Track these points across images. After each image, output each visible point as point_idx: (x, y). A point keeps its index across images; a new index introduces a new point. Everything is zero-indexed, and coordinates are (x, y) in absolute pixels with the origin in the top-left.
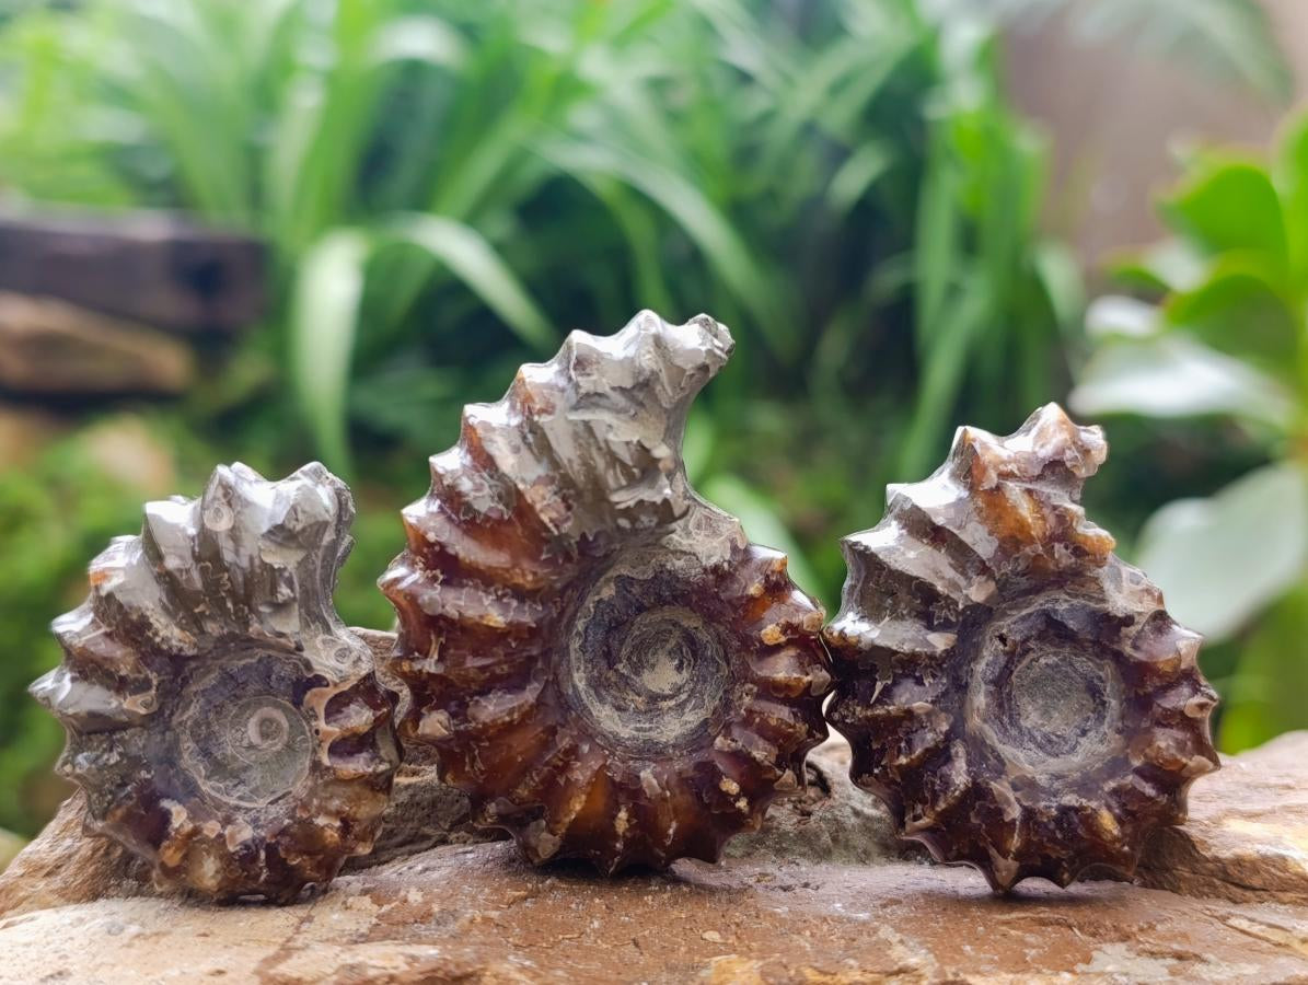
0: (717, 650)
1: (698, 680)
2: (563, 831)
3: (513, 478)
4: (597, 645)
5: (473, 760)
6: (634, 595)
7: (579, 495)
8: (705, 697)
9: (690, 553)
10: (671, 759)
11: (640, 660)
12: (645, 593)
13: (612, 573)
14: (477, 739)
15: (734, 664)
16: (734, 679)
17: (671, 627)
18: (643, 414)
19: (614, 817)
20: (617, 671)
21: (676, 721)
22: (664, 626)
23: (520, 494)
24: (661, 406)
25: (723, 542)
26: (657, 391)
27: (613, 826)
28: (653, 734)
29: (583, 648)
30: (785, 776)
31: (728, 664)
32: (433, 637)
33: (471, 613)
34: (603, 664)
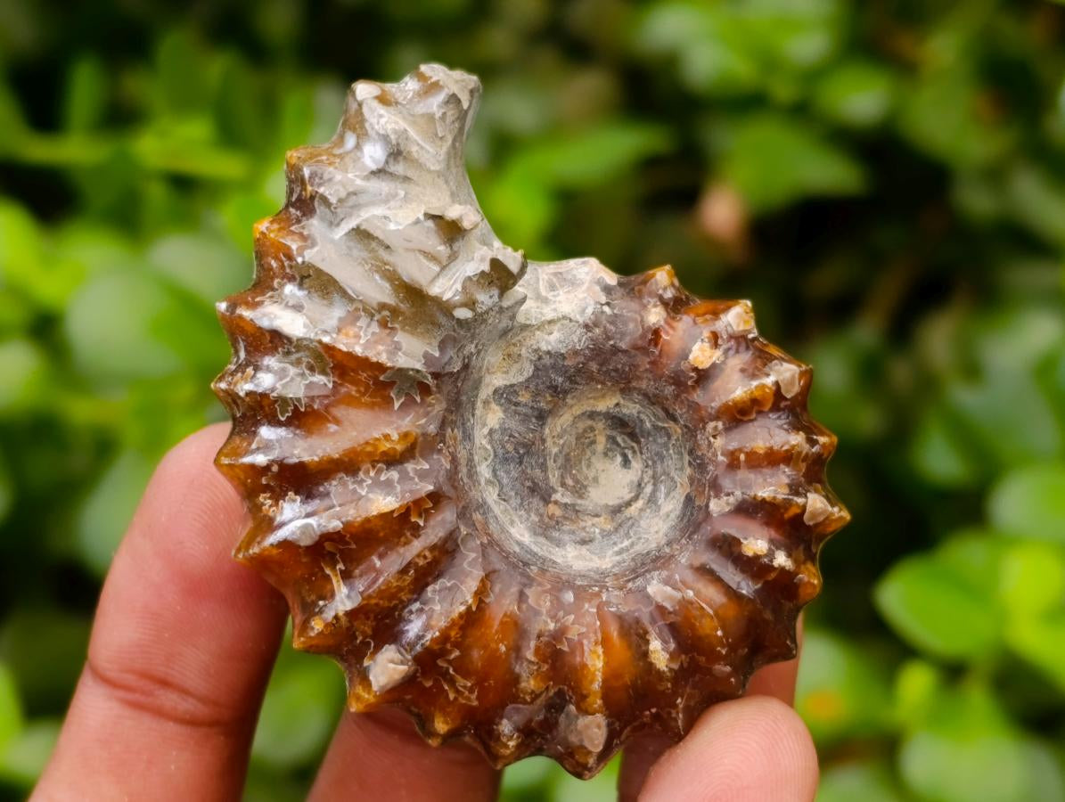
0: (654, 415)
1: (654, 462)
2: (599, 702)
3: (312, 336)
4: (518, 485)
5: (452, 682)
6: (525, 405)
7: (395, 312)
8: (672, 474)
9: (559, 319)
10: (673, 556)
11: (577, 481)
12: (537, 394)
13: (485, 392)
14: (443, 653)
15: (681, 415)
16: (691, 432)
17: (590, 423)
18: (414, 190)
19: (646, 654)
20: (556, 502)
21: (656, 520)
22: (581, 426)
23: (329, 349)
24: (429, 171)
25: (589, 289)
26: (415, 155)
27: (651, 664)
28: (639, 548)
29: (503, 497)
30: (810, 502)
31: (675, 420)
32: (328, 571)
33: (353, 514)
34: (536, 502)
